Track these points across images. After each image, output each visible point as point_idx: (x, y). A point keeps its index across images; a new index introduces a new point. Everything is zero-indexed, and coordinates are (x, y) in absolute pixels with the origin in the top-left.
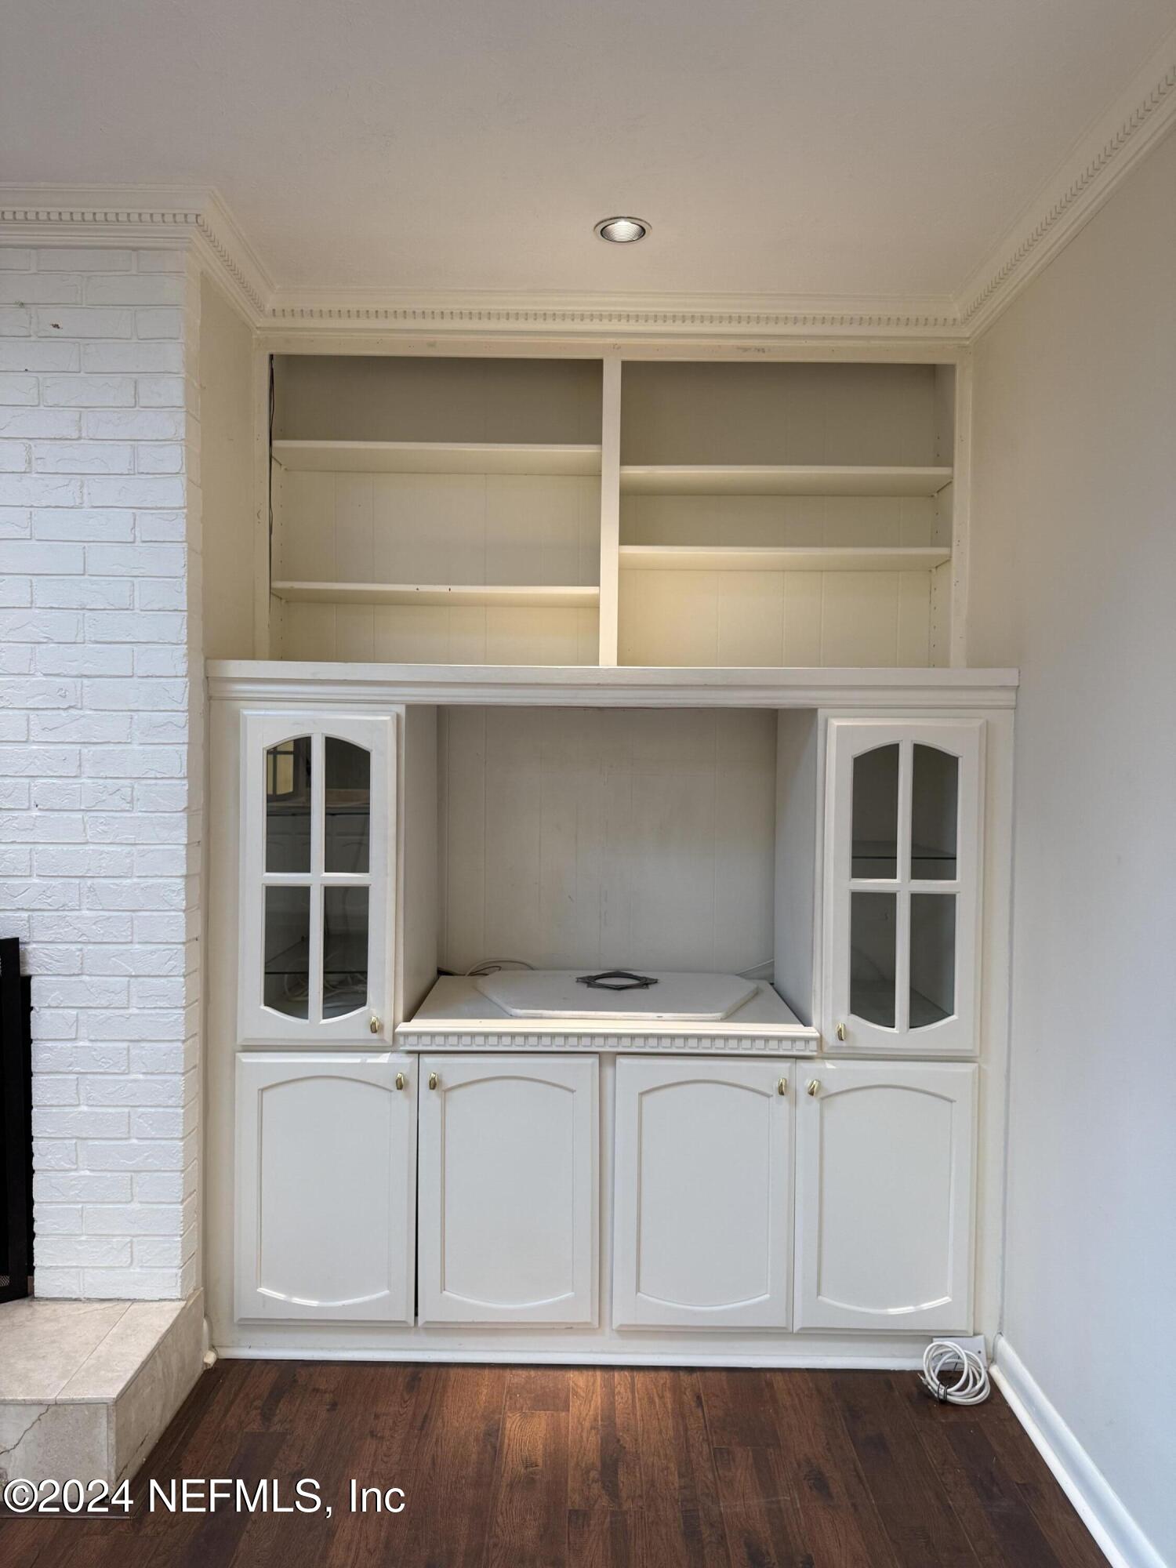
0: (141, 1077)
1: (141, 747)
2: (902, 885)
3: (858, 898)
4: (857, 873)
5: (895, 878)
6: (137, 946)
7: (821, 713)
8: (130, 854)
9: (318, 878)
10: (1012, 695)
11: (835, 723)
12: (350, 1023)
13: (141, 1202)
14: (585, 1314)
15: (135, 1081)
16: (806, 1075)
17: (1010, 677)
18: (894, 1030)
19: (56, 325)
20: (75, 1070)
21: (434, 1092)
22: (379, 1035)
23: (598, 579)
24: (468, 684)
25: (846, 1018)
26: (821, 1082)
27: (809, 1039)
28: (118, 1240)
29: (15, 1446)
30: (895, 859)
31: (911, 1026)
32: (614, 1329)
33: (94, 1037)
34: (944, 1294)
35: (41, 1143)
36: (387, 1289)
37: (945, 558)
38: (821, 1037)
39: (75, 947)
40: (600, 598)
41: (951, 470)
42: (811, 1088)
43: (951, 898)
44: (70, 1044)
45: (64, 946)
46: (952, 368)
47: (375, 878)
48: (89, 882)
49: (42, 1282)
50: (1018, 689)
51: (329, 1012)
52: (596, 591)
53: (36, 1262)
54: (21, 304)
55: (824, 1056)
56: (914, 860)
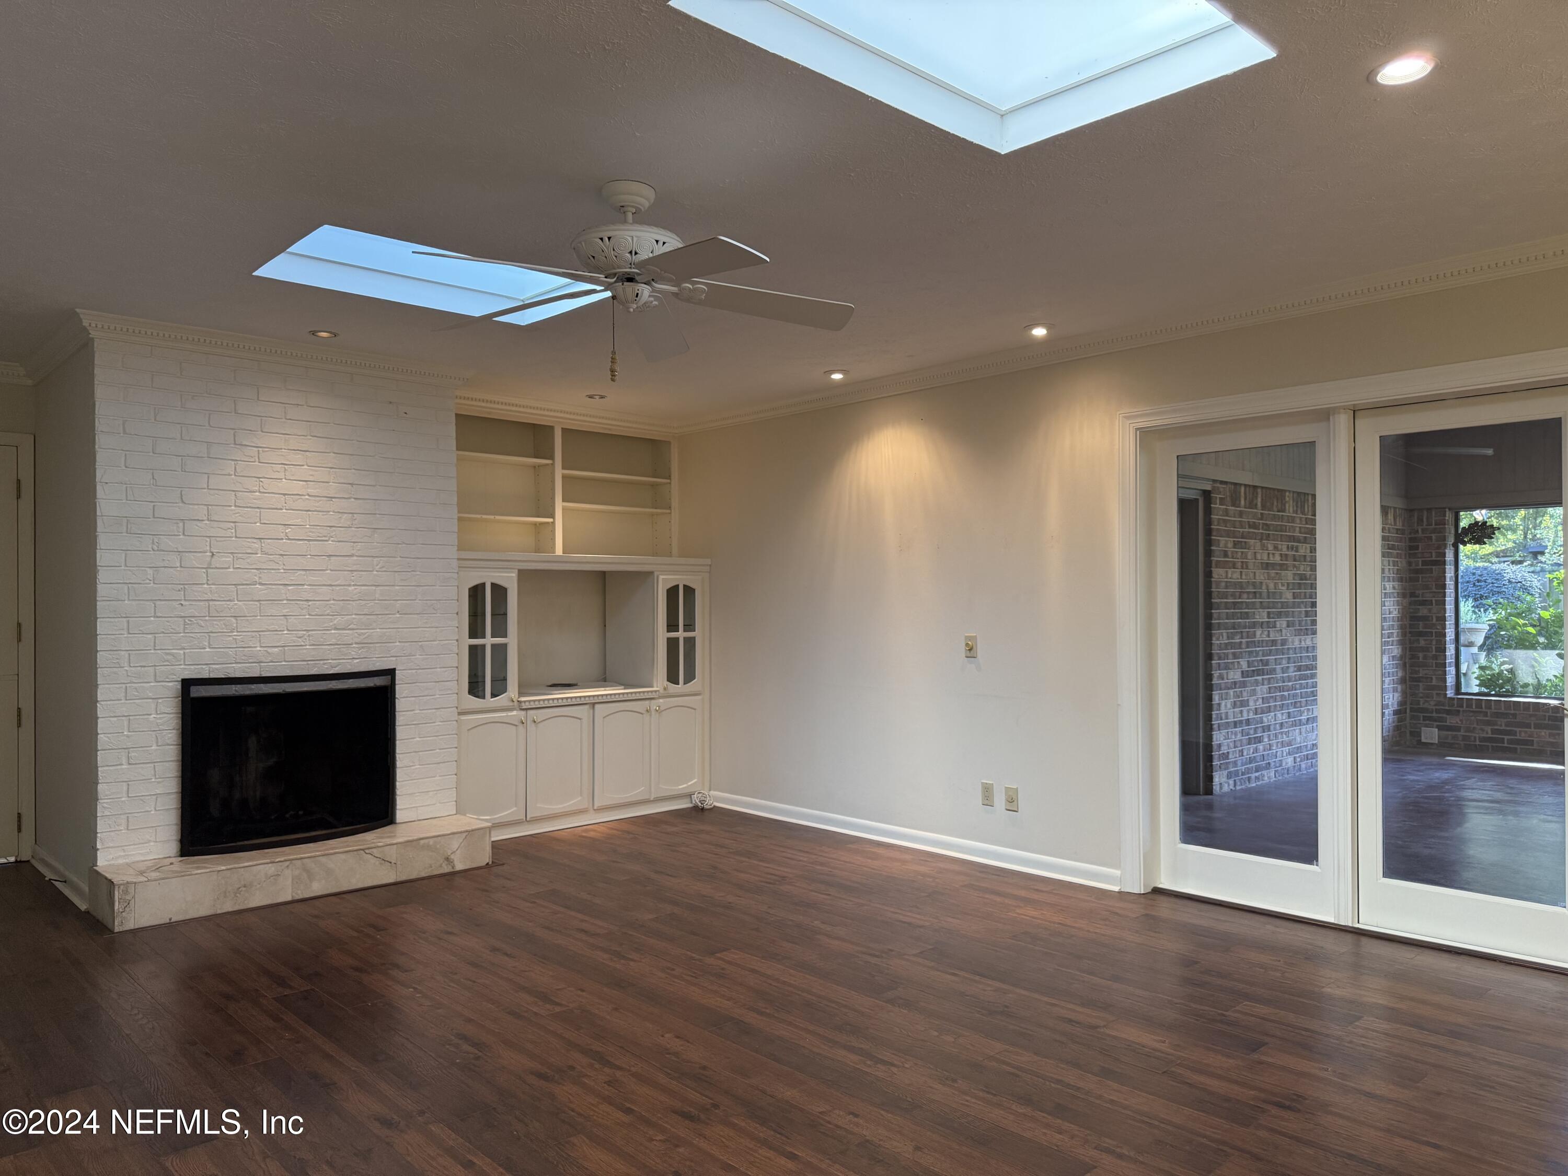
0: (440, 723)
1: (440, 588)
2: (681, 634)
3: (668, 639)
4: (668, 631)
5: (678, 632)
6: (438, 669)
7: (656, 574)
8: (436, 632)
9: (489, 641)
10: (708, 568)
11: (661, 577)
12: (502, 700)
13: (440, 776)
14: (584, 805)
15: (439, 725)
16: (654, 705)
17: (708, 561)
18: (680, 686)
19: (406, 413)
20: (414, 723)
21: (533, 724)
22: (511, 704)
23: (552, 516)
24: (535, 561)
25: (666, 683)
26: (659, 707)
27: (656, 691)
28: (431, 793)
29: (457, 850)
30: (678, 626)
31: (684, 684)
32: (595, 810)
33: (421, 709)
34: (694, 778)
35: (401, 756)
36: (516, 806)
37: (670, 513)
38: (658, 691)
39: (414, 671)
40: (553, 523)
41: (668, 481)
42: (656, 709)
43: (694, 638)
44: (412, 713)
45: (410, 671)
46: (669, 443)
47: (512, 640)
48: (420, 644)
49: (400, 816)
50: (710, 565)
51: (494, 695)
52: (551, 520)
53: (398, 807)
54: (391, 403)
55: (660, 697)
56: (684, 625)
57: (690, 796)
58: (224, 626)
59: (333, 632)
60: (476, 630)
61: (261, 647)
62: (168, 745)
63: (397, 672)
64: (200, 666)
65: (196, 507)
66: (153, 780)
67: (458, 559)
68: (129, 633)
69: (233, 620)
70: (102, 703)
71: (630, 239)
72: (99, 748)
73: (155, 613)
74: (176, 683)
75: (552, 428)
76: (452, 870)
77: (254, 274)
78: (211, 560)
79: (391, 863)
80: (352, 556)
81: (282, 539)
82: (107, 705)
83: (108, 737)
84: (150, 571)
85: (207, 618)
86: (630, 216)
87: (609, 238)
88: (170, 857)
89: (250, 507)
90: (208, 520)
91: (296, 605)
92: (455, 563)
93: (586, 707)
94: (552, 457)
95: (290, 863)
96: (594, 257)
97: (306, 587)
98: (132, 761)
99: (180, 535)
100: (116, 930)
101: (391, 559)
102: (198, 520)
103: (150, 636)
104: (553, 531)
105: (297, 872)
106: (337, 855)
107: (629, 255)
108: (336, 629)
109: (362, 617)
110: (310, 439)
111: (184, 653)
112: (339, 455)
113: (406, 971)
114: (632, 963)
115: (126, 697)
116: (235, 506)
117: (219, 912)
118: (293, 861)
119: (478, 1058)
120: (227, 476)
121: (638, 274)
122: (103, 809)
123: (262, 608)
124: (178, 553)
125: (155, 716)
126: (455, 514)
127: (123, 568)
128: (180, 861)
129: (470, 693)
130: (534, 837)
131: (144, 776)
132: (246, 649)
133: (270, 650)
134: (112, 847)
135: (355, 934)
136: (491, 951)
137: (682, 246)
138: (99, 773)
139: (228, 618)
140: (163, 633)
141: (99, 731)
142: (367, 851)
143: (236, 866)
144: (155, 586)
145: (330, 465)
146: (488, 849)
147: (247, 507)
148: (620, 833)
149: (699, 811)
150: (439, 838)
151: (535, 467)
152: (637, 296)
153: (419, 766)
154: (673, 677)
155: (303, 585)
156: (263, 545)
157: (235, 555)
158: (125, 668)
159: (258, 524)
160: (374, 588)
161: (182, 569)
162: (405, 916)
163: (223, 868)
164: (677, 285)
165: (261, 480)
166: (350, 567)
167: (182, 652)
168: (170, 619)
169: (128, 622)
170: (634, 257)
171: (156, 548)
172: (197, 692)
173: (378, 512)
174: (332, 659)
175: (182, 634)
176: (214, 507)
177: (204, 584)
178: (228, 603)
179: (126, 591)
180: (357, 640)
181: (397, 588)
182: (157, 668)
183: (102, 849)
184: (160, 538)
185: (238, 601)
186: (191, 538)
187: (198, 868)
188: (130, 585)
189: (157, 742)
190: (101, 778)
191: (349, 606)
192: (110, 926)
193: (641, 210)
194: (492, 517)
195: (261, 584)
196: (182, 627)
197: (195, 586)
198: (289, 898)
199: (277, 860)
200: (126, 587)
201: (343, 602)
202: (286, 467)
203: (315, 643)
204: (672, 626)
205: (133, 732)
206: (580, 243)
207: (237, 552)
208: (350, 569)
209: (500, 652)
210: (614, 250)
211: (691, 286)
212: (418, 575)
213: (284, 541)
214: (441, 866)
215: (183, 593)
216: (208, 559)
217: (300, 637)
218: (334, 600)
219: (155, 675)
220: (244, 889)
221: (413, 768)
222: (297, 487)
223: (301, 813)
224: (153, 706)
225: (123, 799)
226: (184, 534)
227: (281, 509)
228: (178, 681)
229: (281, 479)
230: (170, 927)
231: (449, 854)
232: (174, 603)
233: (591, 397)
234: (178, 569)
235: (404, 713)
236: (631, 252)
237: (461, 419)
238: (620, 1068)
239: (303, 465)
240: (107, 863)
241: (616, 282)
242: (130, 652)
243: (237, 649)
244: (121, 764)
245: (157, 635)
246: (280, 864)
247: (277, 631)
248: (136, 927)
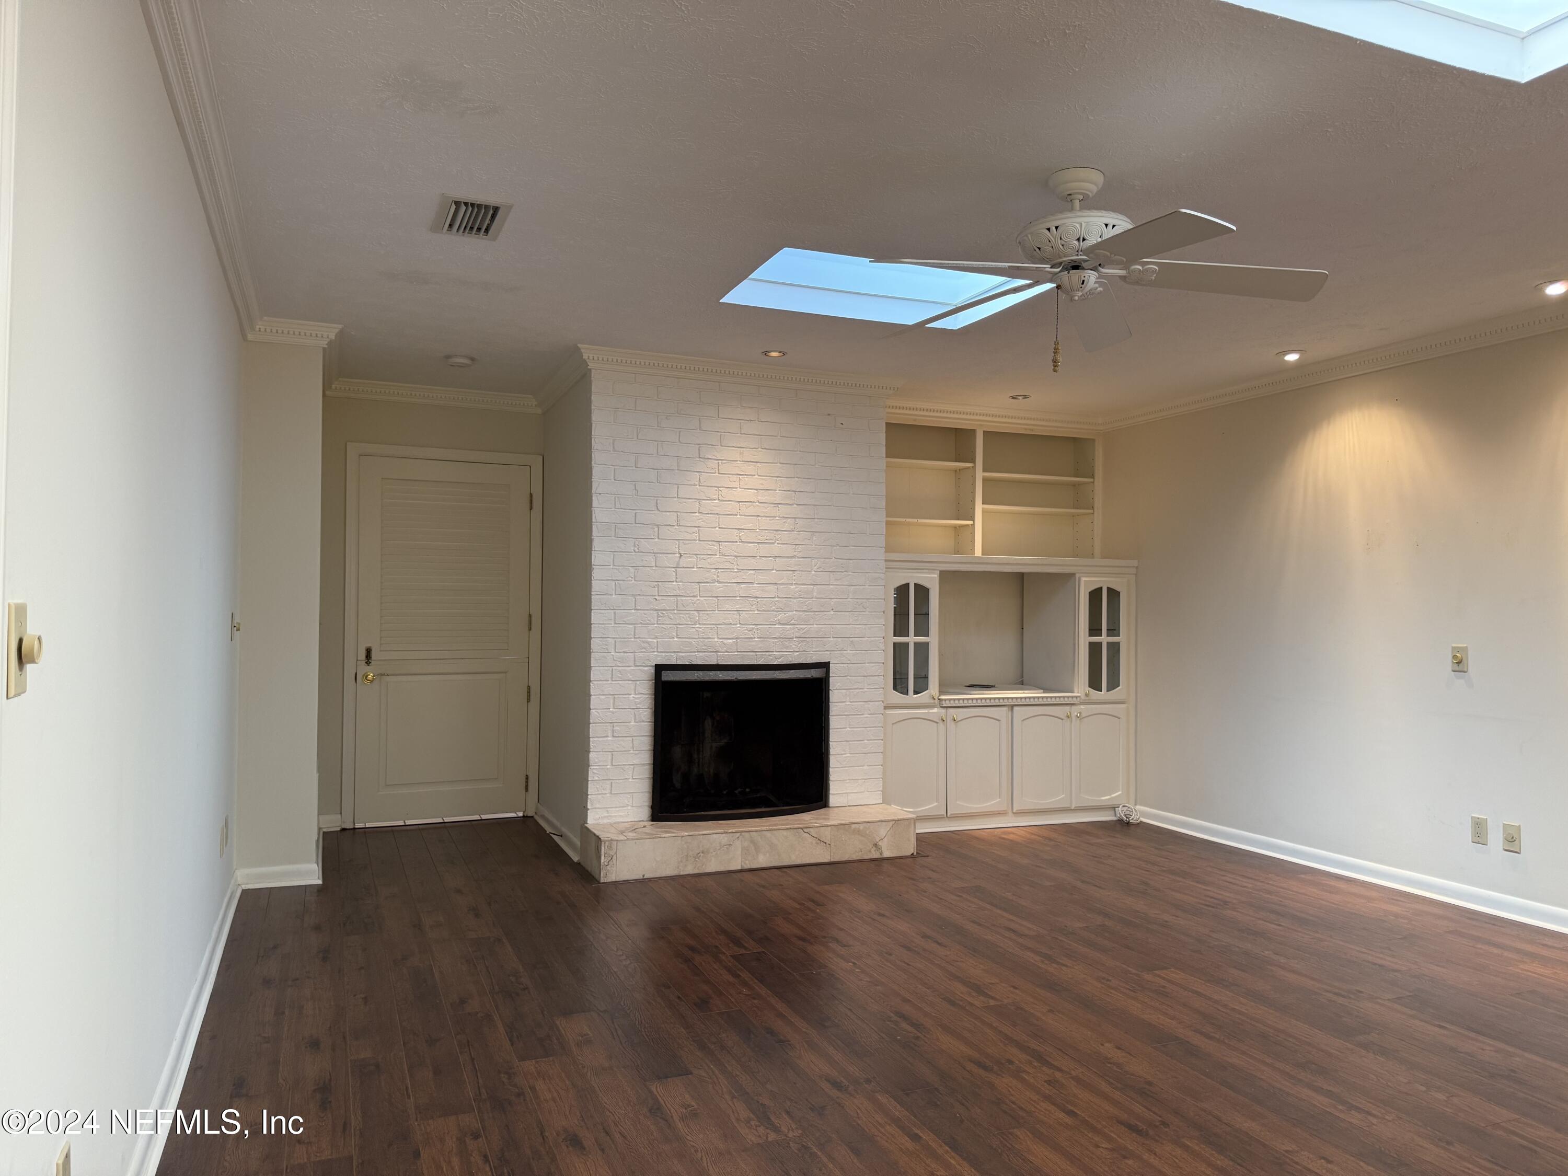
0: (869, 716)
1: (869, 587)
2: (1104, 639)
3: (1091, 644)
4: (1090, 635)
5: (1101, 636)
6: (867, 664)
7: (1077, 576)
8: (865, 629)
9: (912, 639)
10: (1135, 569)
11: (1083, 579)
12: (923, 697)
13: (868, 766)
14: (1003, 807)
15: (867, 717)
16: (1075, 711)
17: (1135, 563)
18: (1102, 693)
19: (842, 424)
20: (846, 713)
21: (953, 723)
22: (932, 701)
23: (972, 518)
24: (955, 563)
25: (1088, 689)
26: (1080, 713)
27: (1077, 697)
28: (860, 781)
29: (885, 837)
30: (1101, 630)
31: (1108, 691)
32: (1014, 813)
33: (851, 701)
34: (1119, 791)
35: (834, 743)
36: (937, 802)
37: (1093, 513)
38: (1079, 696)
39: (845, 665)
40: (973, 525)
41: (1091, 480)
42: (1077, 715)
43: (1119, 643)
44: (844, 704)
45: (842, 665)
46: (1093, 440)
47: (933, 639)
48: (851, 640)
49: (833, 800)
50: (1137, 567)
51: (916, 692)
52: (970, 522)
53: (831, 791)
54: (829, 414)
55: (1081, 703)
56: (1107, 630)
57: (1114, 808)
58: (688, 619)
59: (777, 626)
60: (900, 628)
61: (718, 638)
62: (643, 721)
63: (831, 665)
64: (669, 654)
65: (668, 513)
66: (631, 752)
67: (886, 561)
68: (615, 623)
69: (696, 613)
70: (594, 682)
71: (1078, 225)
72: (591, 721)
73: (635, 606)
74: (651, 668)
75: (974, 431)
76: (880, 857)
77: (721, 301)
78: (679, 560)
79: (826, 843)
80: (794, 557)
81: (737, 542)
82: (597, 684)
83: (598, 712)
84: (632, 570)
85: (675, 612)
86: (1077, 203)
87: (1057, 228)
88: (643, 821)
89: (711, 514)
90: (678, 526)
91: (747, 601)
92: (883, 564)
93: (1005, 709)
94: (973, 461)
95: (741, 835)
96: (1039, 249)
97: (755, 585)
98: (616, 734)
99: (655, 539)
100: (602, 881)
101: (827, 560)
102: (670, 525)
103: (631, 626)
104: (973, 533)
105: (746, 844)
106: (781, 831)
107: (1076, 242)
108: (780, 624)
109: (801, 613)
110: (761, 451)
111: (657, 641)
112: (784, 465)
113: (845, 946)
114: (1064, 968)
115: (612, 678)
116: (699, 513)
117: (682, 873)
118: (743, 833)
119: (917, 1038)
120: (693, 486)
121: (1085, 261)
122: (594, 774)
123: (719, 604)
124: (653, 554)
125: (634, 696)
126: (882, 516)
127: (611, 567)
128: (652, 825)
129: (895, 688)
130: (954, 833)
131: (624, 748)
132: (706, 640)
133: (726, 641)
134: (599, 808)
135: (797, 906)
136: (922, 937)
137: (1132, 227)
138: (591, 743)
139: (692, 612)
140: (641, 623)
141: (591, 707)
142: (805, 830)
143: (697, 833)
144: (636, 582)
145: (777, 474)
146: (913, 840)
147: (708, 514)
148: (1041, 839)
149: (1124, 825)
150: (869, 824)
151: (956, 471)
152: (1083, 283)
153: (849, 755)
154: (1095, 683)
155: (753, 583)
156: (721, 547)
157: (698, 556)
158: (612, 653)
159: (717, 529)
160: (812, 587)
161: (657, 568)
162: (841, 895)
163: (686, 834)
164: (1126, 266)
165: (720, 489)
166: (792, 568)
167: (655, 641)
168: (647, 612)
169: (615, 613)
170: (1081, 243)
171: (636, 550)
172: (668, 676)
173: (816, 517)
174: (776, 651)
175: (655, 625)
176: (682, 514)
177: (673, 581)
178: (692, 598)
179: (614, 587)
180: (797, 634)
181: (831, 587)
182: (637, 654)
183: (592, 809)
184: (640, 541)
185: (700, 597)
186: (664, 541)
187: (667, 832)
188: (616, 582)
189: (635, 719)
190: (592, 747)
191: (791, 603)
192: (597, 877)
193: (1089, 196)
194: (915, 520)
195: (719, 582)
196: (656, 619)
197: (667, 583)
198: (739, 868)
199: (730, 831)
200: (613, 583)
201: (786, 599)
202: (740, 477)
203: (762, 636)
204: (1094, 629)
205: (617, 709)
206: (1027, 236)
207: (700, 553)
208: (792, 569)
209: (922, 649)
210: (1061, 239)
211: (1140, 268)
212: (849, 575)
213: (738, 543)
214: (870, 851)
215: (657, 589)
216: (677, 559)
217: (750, 630)
218: (778, 597)
219: (635, 661)
220: (702, 855)
221: (844, 756)
222: (749, 495)
223: (747, 790)
224: (633, 687)
225: (608, 767)
226: (658, 538)
227: (736, 515)
228: (652, 666)
229: (737, 488)
230: (644, 882)
231: (877, 841)
232: (648, 597)
233: (1014, 398)
234: (654, 568)
235: (836, 704)
236: (1078, 239)
237: (891, 427)
238: (1060, 1070)
239: (754, 475)
240: (594, 822)
241: (1060, 271)
242: (616, 639)
243: (699, 640)
244: (607, 736)
245: (636, 625)
246: (732, 834)
247: (731, 624)
248: (617, 880)
